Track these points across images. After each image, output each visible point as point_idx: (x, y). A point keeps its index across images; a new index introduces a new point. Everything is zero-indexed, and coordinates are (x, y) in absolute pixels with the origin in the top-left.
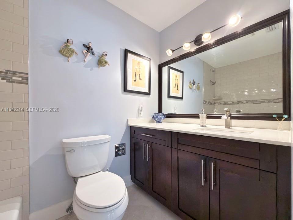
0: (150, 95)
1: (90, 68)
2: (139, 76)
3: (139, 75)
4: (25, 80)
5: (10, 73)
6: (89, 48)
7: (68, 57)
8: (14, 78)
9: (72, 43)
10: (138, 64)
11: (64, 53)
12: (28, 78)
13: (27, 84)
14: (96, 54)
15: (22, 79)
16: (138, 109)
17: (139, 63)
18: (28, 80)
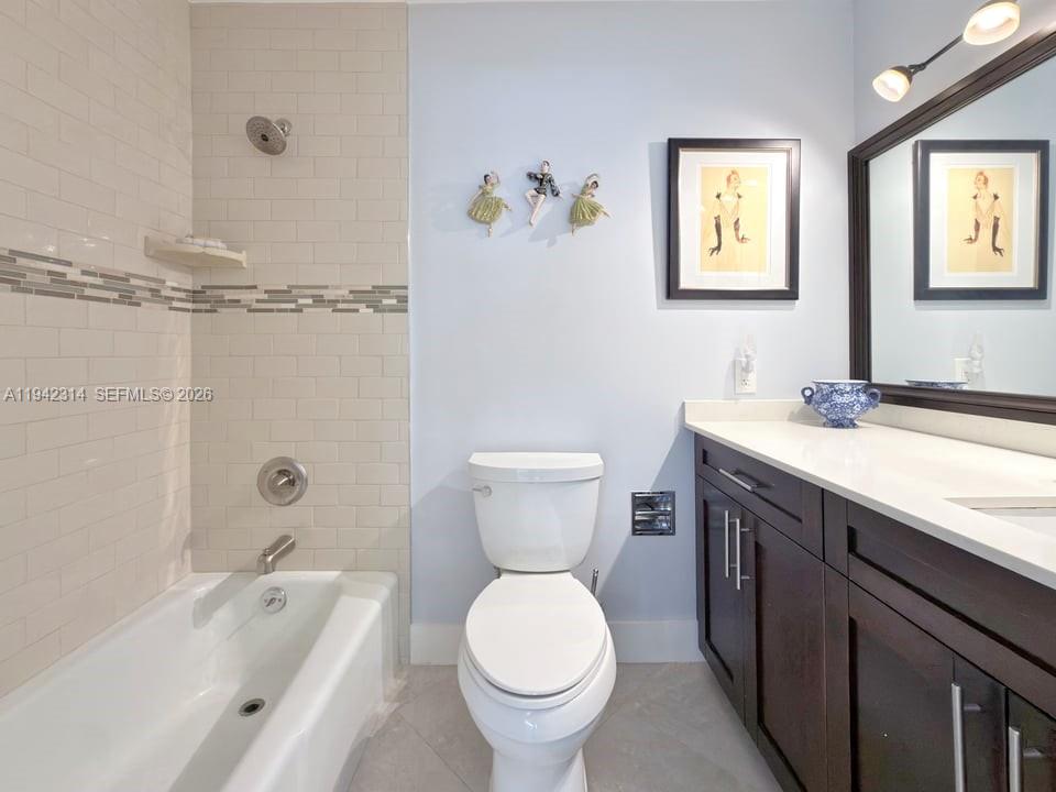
0: (797, 298)
1: (547, 241)
2: (737, 229)
3: (737, 222)
4: (402, 305)
5: (380, 292)
6: (542, 180)
7: (489, 223)
8: (385, 302)
9: (498, 181)
10: (729, 179)
11: (478, 216)
12: (407, 297)
13: (406, 311)
14: (564, 190)
15: (398, 302)
16: (734, 362)
17: (732, 178)
18: (407, 302)
